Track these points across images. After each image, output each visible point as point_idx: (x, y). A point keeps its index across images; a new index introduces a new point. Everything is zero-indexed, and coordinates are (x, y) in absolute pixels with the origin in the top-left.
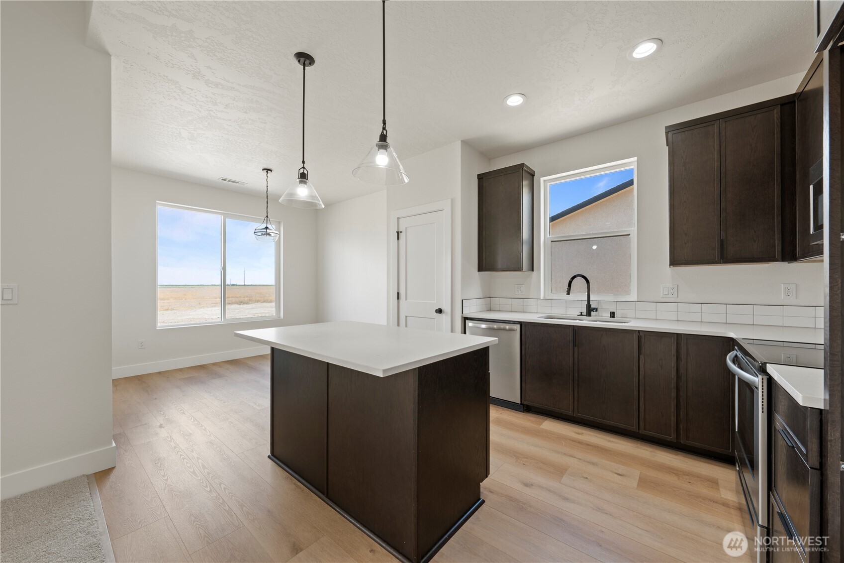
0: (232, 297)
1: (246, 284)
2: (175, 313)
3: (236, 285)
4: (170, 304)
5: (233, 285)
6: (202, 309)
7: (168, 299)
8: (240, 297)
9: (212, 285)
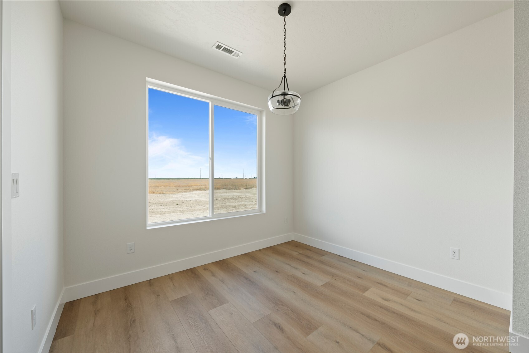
0: (195, 186)
1: (201, 178)
2: (164, 196)
3: (196, 178)
4: (162, 190)
5: (194, 178)
6: (179, 194)
7: (161, 187)
8: (199, 186)
9: (183, 178)
